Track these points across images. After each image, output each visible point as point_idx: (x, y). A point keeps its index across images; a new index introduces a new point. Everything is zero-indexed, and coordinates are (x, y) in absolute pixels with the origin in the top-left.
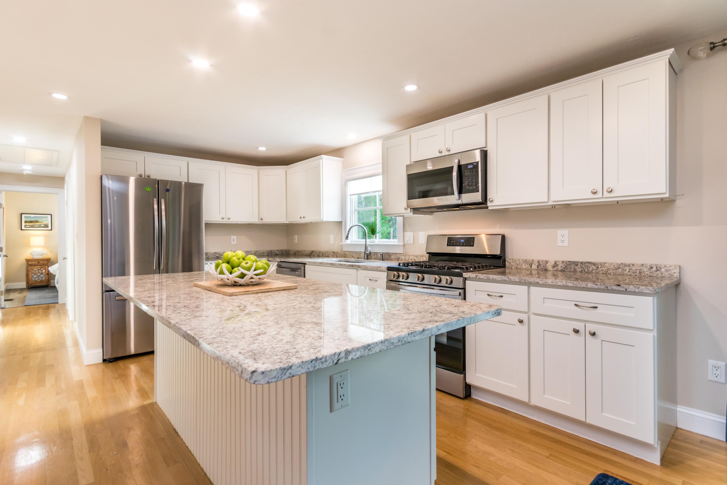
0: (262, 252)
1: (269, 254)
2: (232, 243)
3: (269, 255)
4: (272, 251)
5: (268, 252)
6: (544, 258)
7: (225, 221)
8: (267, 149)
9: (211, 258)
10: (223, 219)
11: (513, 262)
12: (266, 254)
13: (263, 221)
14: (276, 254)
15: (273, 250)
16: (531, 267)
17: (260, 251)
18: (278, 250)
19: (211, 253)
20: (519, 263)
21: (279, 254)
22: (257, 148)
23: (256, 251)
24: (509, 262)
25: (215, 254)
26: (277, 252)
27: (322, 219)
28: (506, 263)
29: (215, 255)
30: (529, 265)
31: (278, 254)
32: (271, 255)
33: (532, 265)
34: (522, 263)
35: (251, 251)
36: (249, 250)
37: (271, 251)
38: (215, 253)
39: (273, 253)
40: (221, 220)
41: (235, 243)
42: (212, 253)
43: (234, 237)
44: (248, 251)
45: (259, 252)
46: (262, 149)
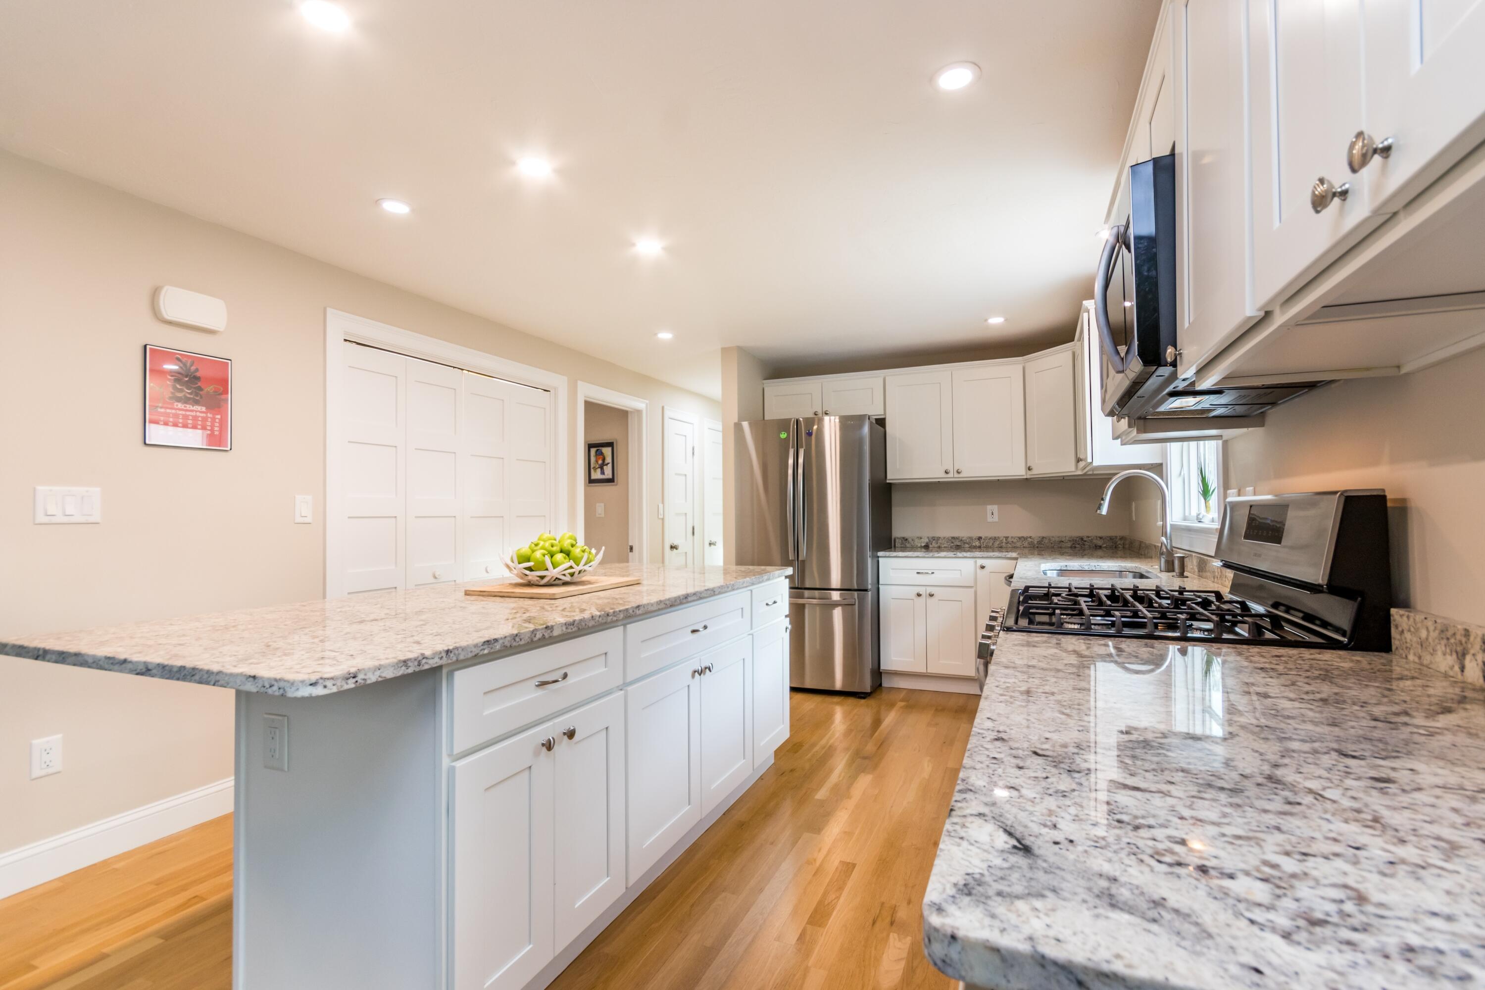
0: (1057, 539)
1: (1077, 546)
2: (990, 519)
3: (1075, 547)
4: (1085, 539)
5: (1073, 540)
7: (952, 477)
8: (1006, 320)
9: (945, 547)
10: (946, 472)
11: (1409, 631)
12: (1069, 546)
13: (1034, 472)
14: (1096, 546)
15: (1088, 537)
16: (1462, 669)
17: (1053, 537)
18: (1101, 538)
19: (944, 538)
20: (1427, 639)
21: (1106, 547)
22: (986, 320)
23: (1043, 538)
24: (1400, 629)
25: (953, 540)
26: (1100, 543)
27: (1089, 460)
28: (1394, 633)
29: (953, 543)
30: (1454, 656)
31: (1100, 547)
32: (1082, 547)
33: (1464, 654)
34: (1434, 641)
35: (1030, 537)
36: (1025, 535)
37: (1082, 539)
38: (953, 538)
39: (1086, 543)
40: (943, 475)
41: (996, 518)
42: (948, 538)
43: (995, 508)
44: (1023, 537)
45: (1050, 539)
46: (996, 321)
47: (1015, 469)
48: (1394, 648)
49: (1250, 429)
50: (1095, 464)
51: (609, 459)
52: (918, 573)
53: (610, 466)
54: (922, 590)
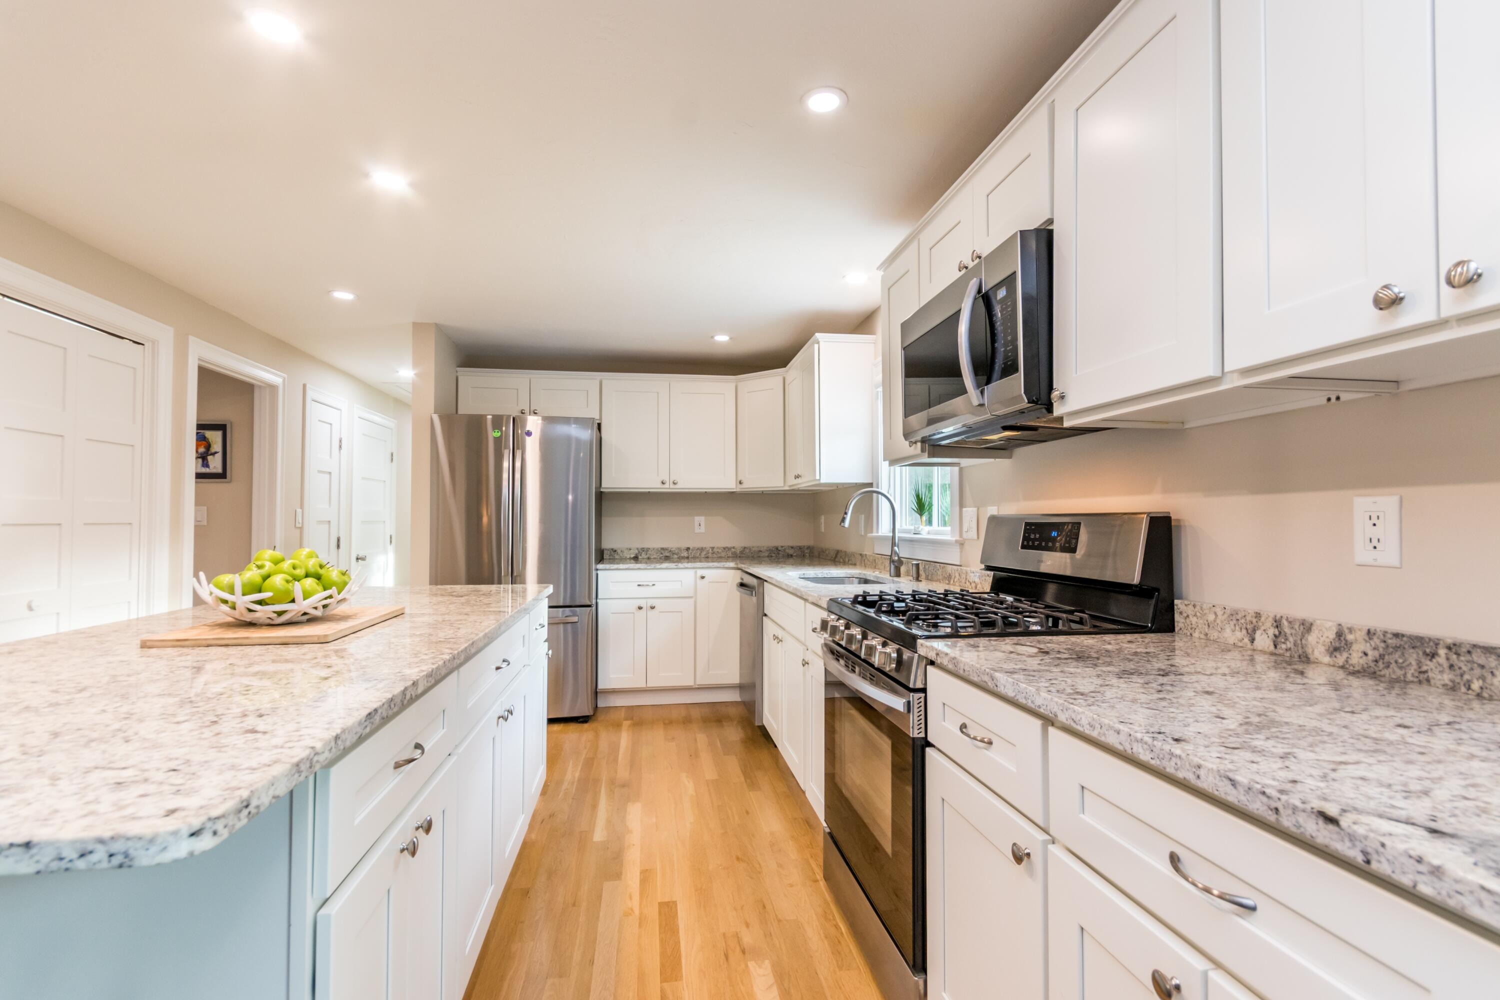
0: (756, 549)
1: (773, 555)
2: (697, 530)
3: (772, 556)
4: (780, 549)
5: (770, 550)
6: (1300, 612)
7: (668, 488)
8: (731, 339)
9: (654, 558)
10: (663, 483)
11: (1195, 615)
12: (767, 555)
13: (744, 486)
14: (788, 555)
15: (782, 547)
16: (1252, 640)
17: (753, 547)
18: (792, 547)
19: (654, 549)
20: (1215, 621)
21: (796, 556)
22: (712, 337)
23: (745, 548)
24: (1185, 615)
25: (663, 551)
26: (791, 552)
27: (818, 478)
28: (1177, 617)
29: (662, 554)
30: (1244, 631)
31: (792, 556)
32: (777, 556)
33: (1254, 631)
34: (1222, 622)
35: (734, 548)
36: (729, 545)
37: (777, 548)
38: (662, 549)
39: (780, 552)
40: (659, 485)
41: (703, 529)
42: (657, 549)
43: (700, 519)
44: (727, 547)
45: (750, 549)
46: (722, 338)
47: (728, 484)
48: (1177, 629)
49: (997, 460)
50: (822, 481)
51: (217, 447)
52: (639, 585)
53: (219, 457)
54: (642, 603)
